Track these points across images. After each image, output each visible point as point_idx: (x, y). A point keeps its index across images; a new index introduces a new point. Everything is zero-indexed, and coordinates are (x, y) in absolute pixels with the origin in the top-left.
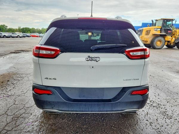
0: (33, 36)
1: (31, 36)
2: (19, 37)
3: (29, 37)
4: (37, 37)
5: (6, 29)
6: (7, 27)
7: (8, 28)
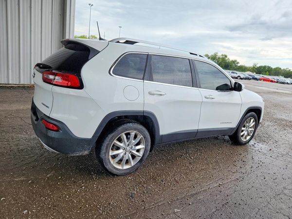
0: (265, 80)
1: (261, 80)
2: (239, 78)
3: (258, 80)
4: (272, 81)
5: (236, 66)
6: (238, 63)
7: (239, 65)
